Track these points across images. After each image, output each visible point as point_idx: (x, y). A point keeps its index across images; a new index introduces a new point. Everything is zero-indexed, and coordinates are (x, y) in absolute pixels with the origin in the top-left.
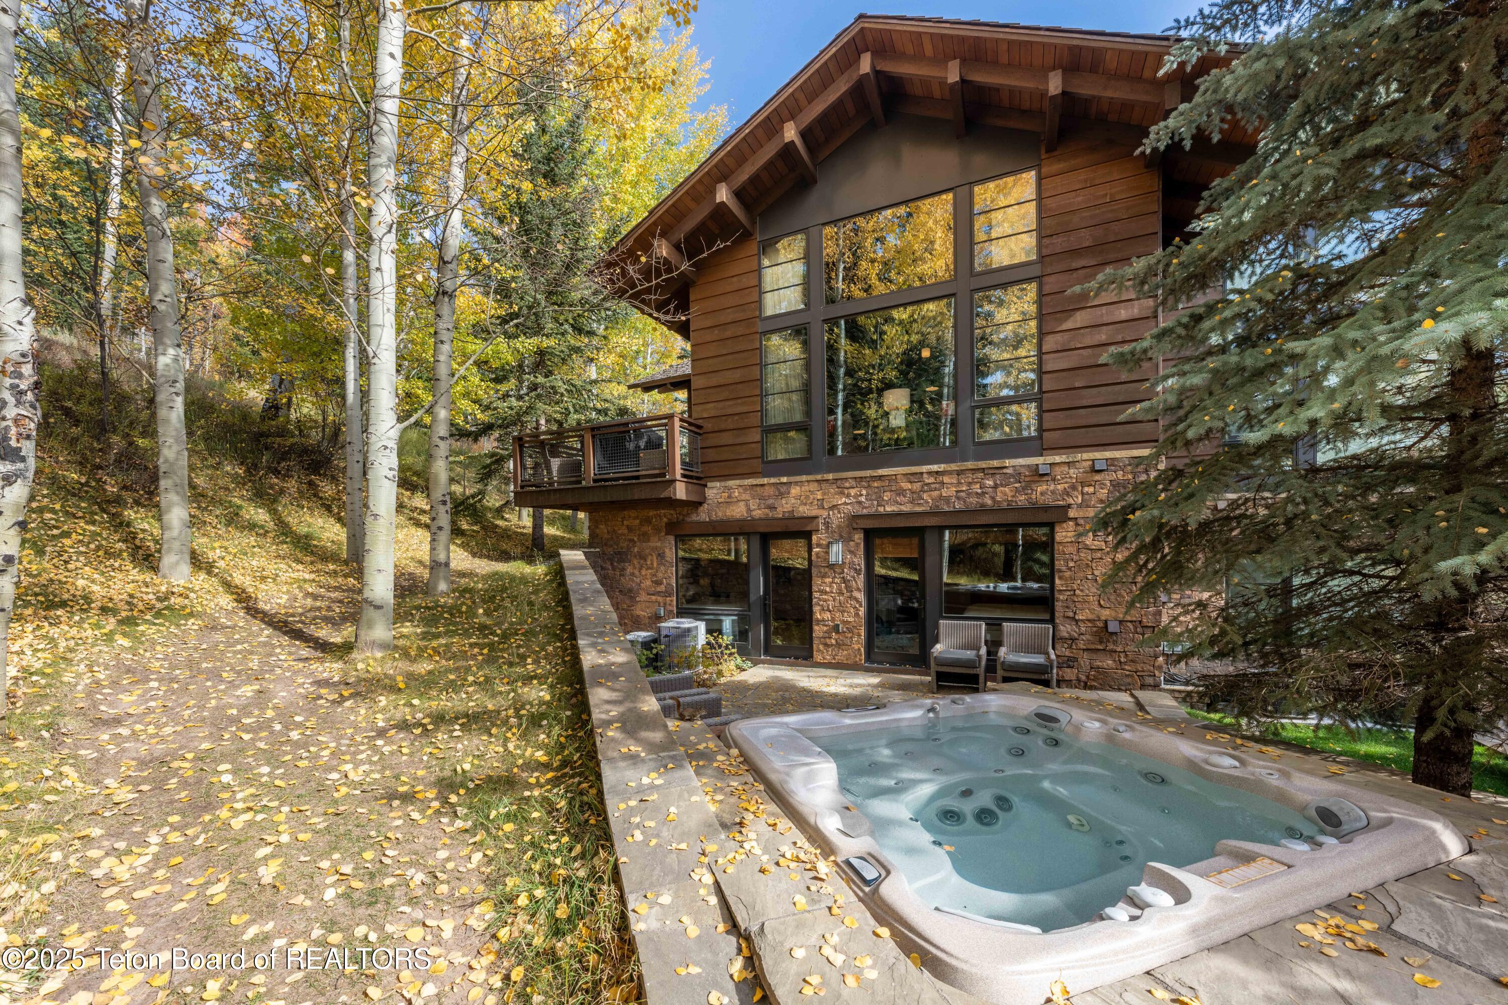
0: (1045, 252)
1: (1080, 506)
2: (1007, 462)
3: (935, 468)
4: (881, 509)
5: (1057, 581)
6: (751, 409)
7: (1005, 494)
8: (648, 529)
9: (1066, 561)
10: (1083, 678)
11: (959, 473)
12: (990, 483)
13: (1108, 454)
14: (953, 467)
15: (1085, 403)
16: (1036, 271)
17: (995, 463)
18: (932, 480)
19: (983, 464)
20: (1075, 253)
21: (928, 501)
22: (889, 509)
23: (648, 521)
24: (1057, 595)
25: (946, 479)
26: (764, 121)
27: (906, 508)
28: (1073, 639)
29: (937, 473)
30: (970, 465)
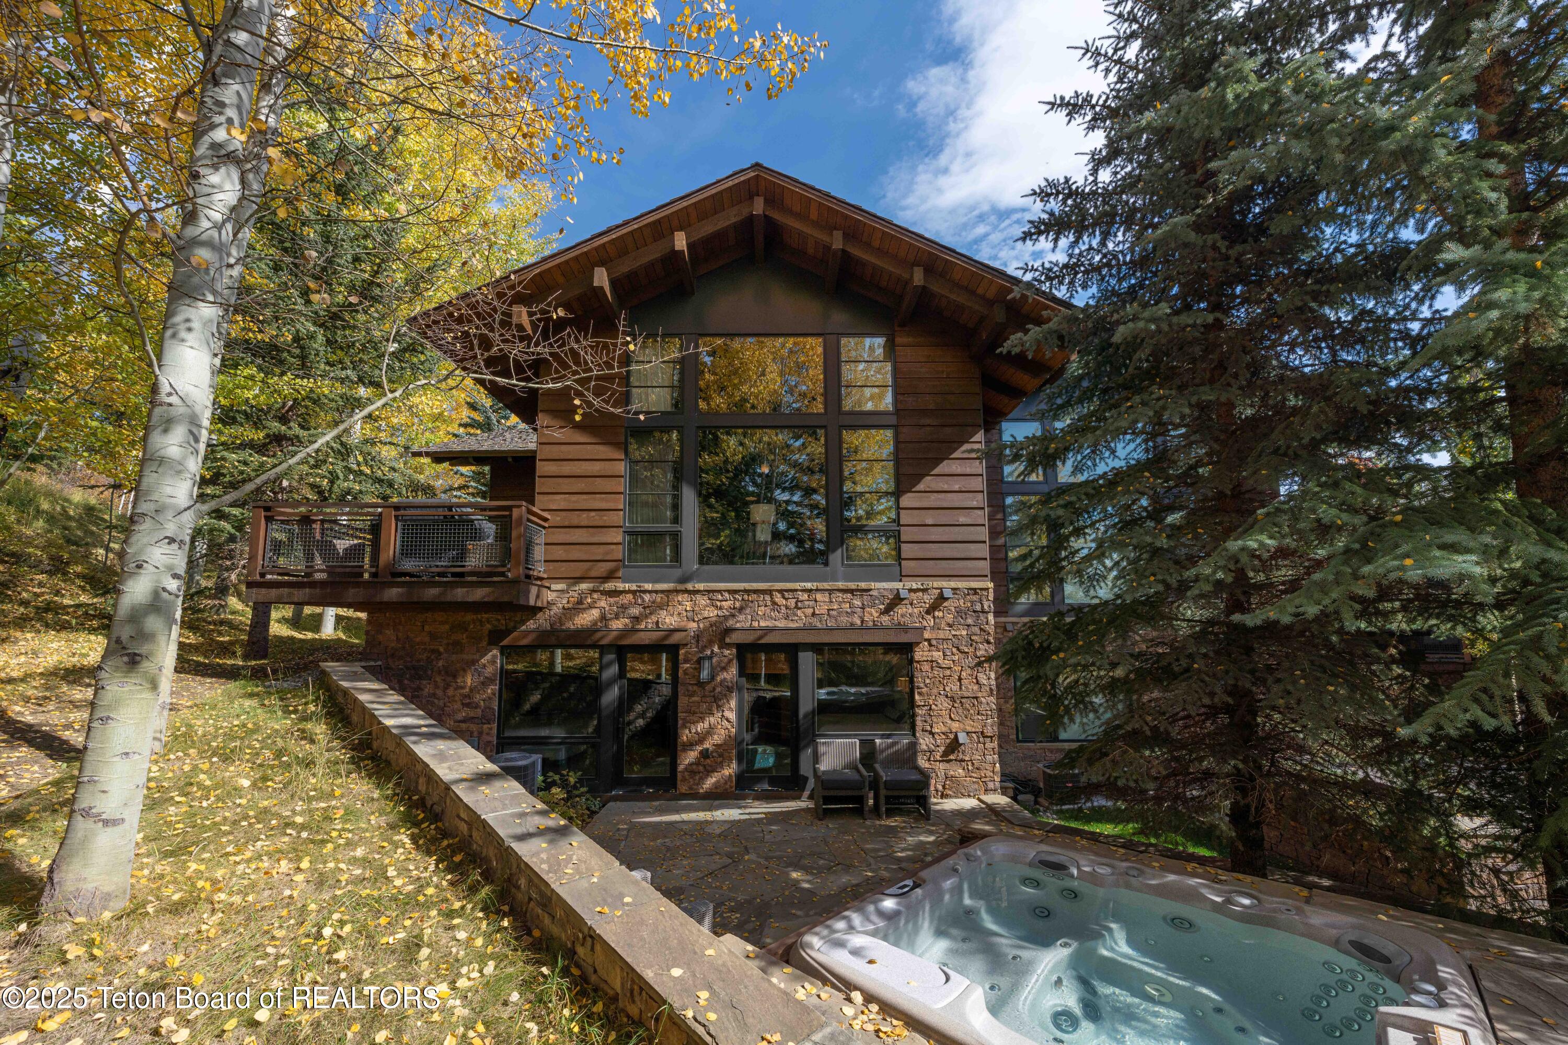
0: (900, 406)
1: (933, 628)
2: (873, 585)
3: (809, 585)
4: (755, 624)
5: (917, 697)
6: (612, 506)
7: (872, 614)
8: (463, 637)
9: (923, 678)
10: (940, 788)
11: (831, 591)
12: (857, 602)
13: (953, 584)
14: (826, 585)
15: (933, 538)
16: (893, 420)
17: (863, 585)
18: (806, 596)
19: (852, 585)
20: (924, 412)
21: (801, 619)
22: (763, 624)
23: (463, 627)
24: (917, 710)
25: (819, 596)
26: (654, 223)
27: (781, 624)
28: (931, 752)
29: (810, 591)
30: (840, 585)
